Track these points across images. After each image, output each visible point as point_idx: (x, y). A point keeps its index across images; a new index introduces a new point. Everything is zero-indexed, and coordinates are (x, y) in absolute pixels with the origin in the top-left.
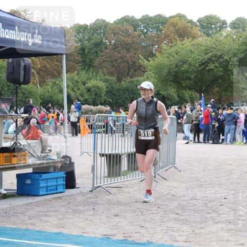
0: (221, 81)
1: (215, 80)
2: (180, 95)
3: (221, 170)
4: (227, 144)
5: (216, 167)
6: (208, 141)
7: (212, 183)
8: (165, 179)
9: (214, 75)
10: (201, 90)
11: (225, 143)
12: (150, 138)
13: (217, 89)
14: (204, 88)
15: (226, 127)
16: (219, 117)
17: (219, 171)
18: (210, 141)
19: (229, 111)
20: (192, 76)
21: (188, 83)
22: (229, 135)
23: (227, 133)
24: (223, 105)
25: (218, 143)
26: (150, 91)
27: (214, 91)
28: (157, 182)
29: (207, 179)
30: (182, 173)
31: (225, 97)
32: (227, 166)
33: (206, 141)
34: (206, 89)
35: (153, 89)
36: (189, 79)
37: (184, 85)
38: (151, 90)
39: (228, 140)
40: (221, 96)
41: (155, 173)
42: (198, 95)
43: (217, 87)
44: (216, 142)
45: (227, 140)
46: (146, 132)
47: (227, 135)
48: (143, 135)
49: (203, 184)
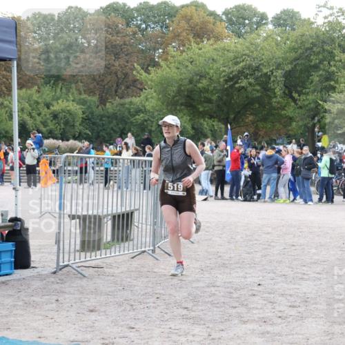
0: (257, 106)
1: (249, 104)
2: (195, 126)
3: (255, 242)
4: (265, 202)
5: (247, 236)
6: (237, 197)
7: (241, 261)
8: (169, 255)
9: (247, 97)
10: (227, 118)
11: (263, 200)
13: (251, 118)
14: (232, 116)
15: (264, 176)
17: (251, 243)
18: (240, 198)
19: (270, 152)
20: (214, 98)
21: (207, 107)
22: (268, 189)
23: (266, 186)
24: (260, 143)
25: (251, 200)
26: (175, 128)
27: (247, 121)
28: (157, 259)
29: (232, 255)
30: (196, 245)
31: (264, 130)
32: (264, 236)
33: (234, 197)
34: (235, 118)
35: (179, 125)
36: (209, 101)
37: (201, 109)
38: (177, 126)
39: (268, 195)
40: (257, 128)
41: (154, 246)
42: (223, 126)
43: (251, 114)
44: (248, 198)
45: (265, 195)
46: (175, 185)
47: (266, 189)
48: (172, 188)
49: (227, 262)
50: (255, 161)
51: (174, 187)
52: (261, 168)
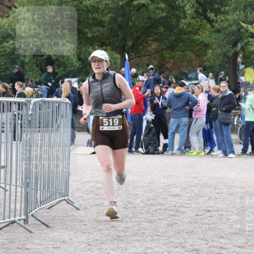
0: (162, 29)
1: (151, 28)
2: (82, 57)
3: (159, 207)
4: (173, 154)
5: (148, 199)
6: (137, 148)
7: (140, 233)
8: (47, 226)
9: (149, 18)
10: (124, 46)
11: (170, 153)
12: (117, 128)
13: (154, 45)
14: (130, 43)
15: (172, 120)
16: (155, 102)
17: (154, 208)
18: (140, 149)
19: (178, 90)
20: (107, 19)
21: (97, 30)
22: (177, 137)
23: (174, 134)
24: (167, 78)
25: (155, 152)
27: (149, 49)
28: (31, 232)
29: (129, 225)
30: (82, 213)
31: (172, 61)
32: (170, 199)
33: (133, 149)
34: (133, 46)
35: (108, 60)
36: (100, 24)
37: (89, 35)
39: (176, 146)
40: (162, 58)
41: (26, 214)
42: (118, 56)
43: (154, 41)
44: (152, 150)
45: (173, 146)
46: (111, 120)
47: (174, 137)
48: (107, 124)
49: (122, 234)
50: (160, 102)
51: (109, 122)
52: (168, 110)
